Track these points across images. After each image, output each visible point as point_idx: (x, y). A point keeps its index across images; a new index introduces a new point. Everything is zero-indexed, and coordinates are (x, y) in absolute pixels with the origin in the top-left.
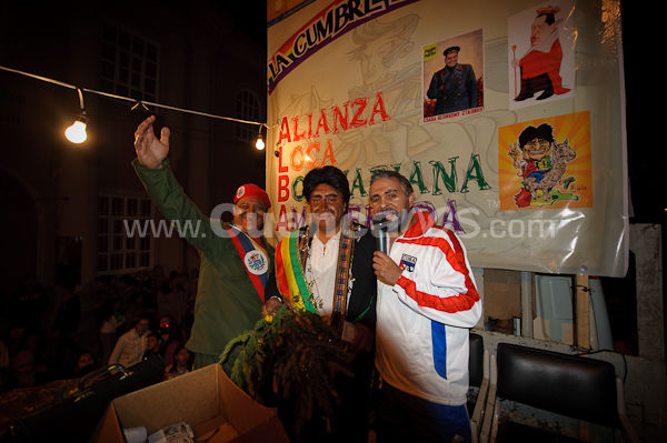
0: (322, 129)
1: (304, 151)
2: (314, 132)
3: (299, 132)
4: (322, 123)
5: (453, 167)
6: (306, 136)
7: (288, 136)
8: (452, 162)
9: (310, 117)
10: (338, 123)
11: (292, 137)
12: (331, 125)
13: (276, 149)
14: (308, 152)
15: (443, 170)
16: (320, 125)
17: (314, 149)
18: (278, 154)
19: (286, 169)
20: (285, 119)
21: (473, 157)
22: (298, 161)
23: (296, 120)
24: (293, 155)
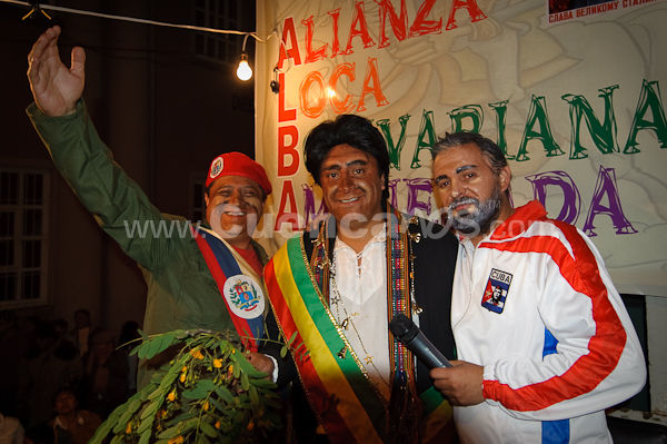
0: (357, 40)
1: (326, 80)
2: (343, 46)
3: (316, 46)
4: (358, 28)
5: (608, 106)
6: (329, 52)
7: (294, 53)
8: (607, 96)
9: (336, 16)
10: (388, 28)
11: (303, 54)
12: (374, 30)
13: (273, 77)
14: (333, 82)
15: (590, 112)
16: (354, 32)
17: (344, 76)
18: (277, 87)
19: (292, 115)
20: (289, 24)
21: (647, 86)
22: (313, 98)
23: (309, 24)
24: (305, 88)
